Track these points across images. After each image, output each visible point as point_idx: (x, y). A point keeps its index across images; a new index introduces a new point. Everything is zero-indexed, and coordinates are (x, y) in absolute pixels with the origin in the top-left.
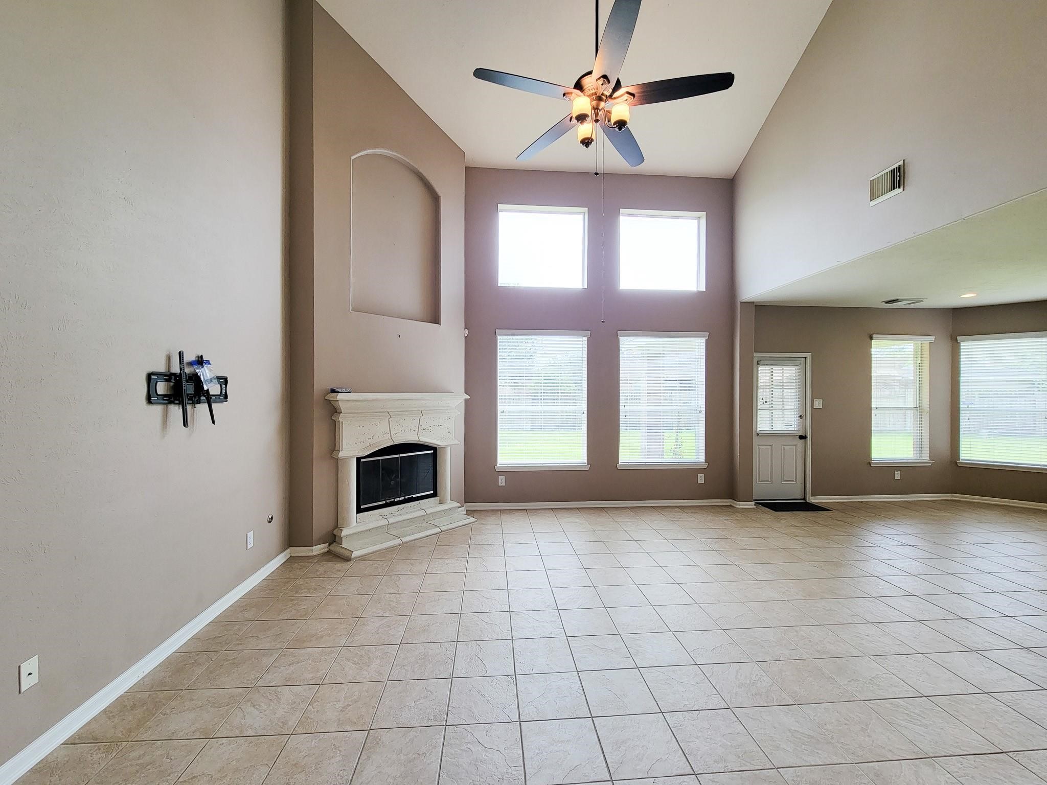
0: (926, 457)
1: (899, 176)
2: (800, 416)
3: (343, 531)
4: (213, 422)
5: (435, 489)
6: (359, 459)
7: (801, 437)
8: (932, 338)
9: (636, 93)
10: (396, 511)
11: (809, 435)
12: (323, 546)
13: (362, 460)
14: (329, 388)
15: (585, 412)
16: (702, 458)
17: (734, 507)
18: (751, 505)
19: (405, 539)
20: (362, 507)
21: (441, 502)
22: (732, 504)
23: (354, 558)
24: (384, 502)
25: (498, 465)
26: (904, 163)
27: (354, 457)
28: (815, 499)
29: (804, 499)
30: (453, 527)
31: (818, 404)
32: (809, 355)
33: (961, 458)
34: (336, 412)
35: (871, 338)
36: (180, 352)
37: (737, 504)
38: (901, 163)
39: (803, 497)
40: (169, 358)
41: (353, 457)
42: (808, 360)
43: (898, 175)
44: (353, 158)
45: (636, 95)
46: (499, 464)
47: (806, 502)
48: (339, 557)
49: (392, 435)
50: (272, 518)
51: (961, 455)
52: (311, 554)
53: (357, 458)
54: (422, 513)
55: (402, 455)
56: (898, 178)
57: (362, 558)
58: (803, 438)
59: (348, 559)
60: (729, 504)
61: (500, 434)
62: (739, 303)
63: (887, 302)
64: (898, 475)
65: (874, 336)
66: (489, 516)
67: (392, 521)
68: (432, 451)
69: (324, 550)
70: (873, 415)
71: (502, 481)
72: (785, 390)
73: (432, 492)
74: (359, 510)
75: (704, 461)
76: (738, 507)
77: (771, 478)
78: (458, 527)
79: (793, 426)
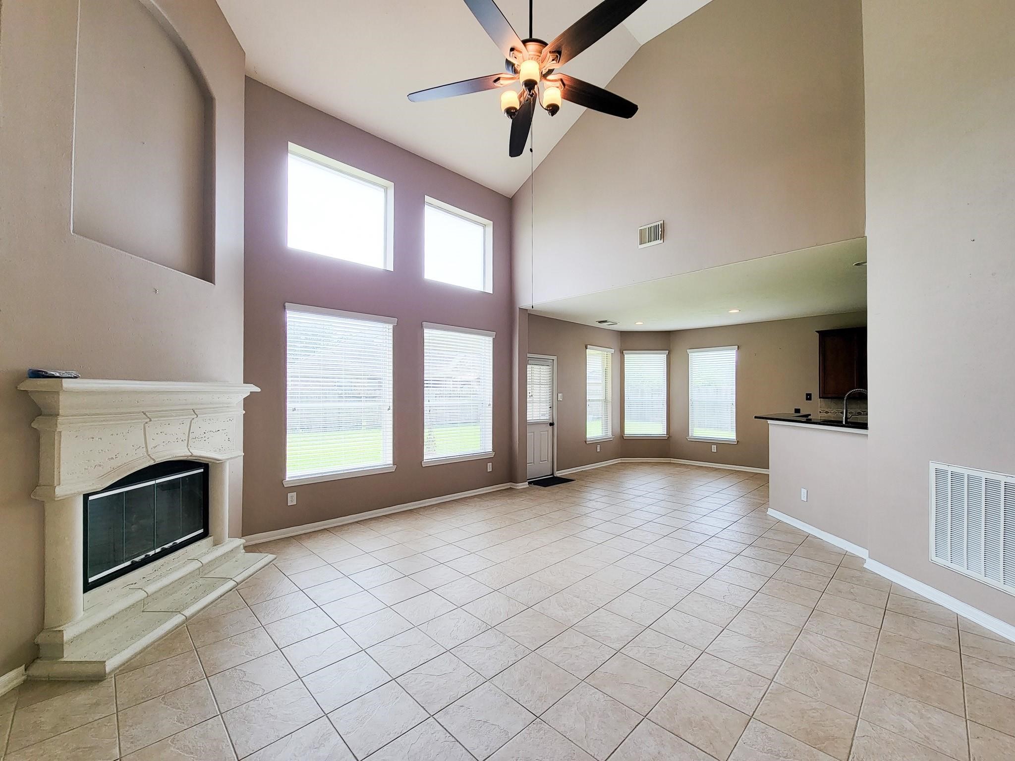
0: (610, 434)
2: (550, 407)
3: (64, 632)
5: (206, 525)
6: (86, 497)
8: (613, 350)
9: (567, 85)
10: (151, 572)
12: (12, 674)
13: (91, 498)
15: (392, 408)
16: (489, 448)
17: (515, 489)
18: (525, 485)
19: (188, 612)
20: (91, 580)
21: (216, 544)
22: (511, 487)
23: (110, 673)
24: (128, 563)
25: (287, 479)
26: (664, 222)
27: (79, 494)
28: (559, 474)
30: (250, 573)
31: (561, 397)
32: (555, 358)
33: (625, 433)
34: (40, 415)
35: (586, 348)
37: (517, 486)
38: (662, 222)
39: (552, 473)
41: (74, 495)
42: (554, 361)
43: (660, 230)
45: (566, 87)
46: (289, 478)
47: (554, 476)
48: (68, 682)
49: (149, 450)
51: (625, 431)
53: (84, 495)
54: (196, 565)
55: (158, 481)
56: (660, 232)
58: (552, 424)
59: (95, 679)
60: (509, 487)
61: (289, 437)
62: (518, 309)
63: (600, 322)
64: (598, 449)
65: (588, 346)
66: (285, 547)
67: (151, 589)
68: (202, 470)
69: (15, 682)
70: (587, 405)
71: (292, 499)
72: (542, 386)
73: (201, 531)
74: (88, 587)
75: (491, 450)
76: (518, 488)
77: (534, 461)
78: (257, 572)
79: (546, 415)
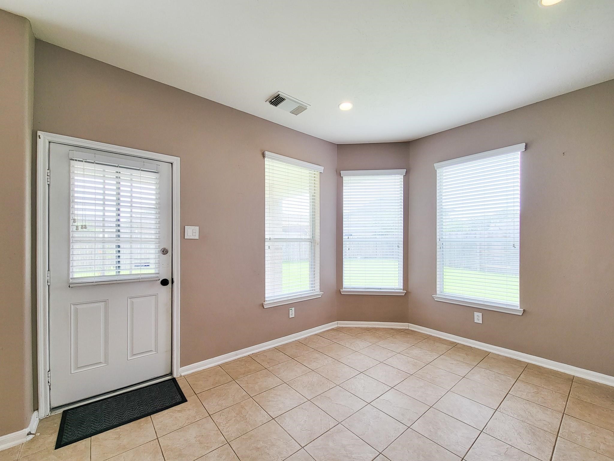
0: (317, 288)
2: (164, 250)
7: (164, 282)
8: (321, 169)
11: (179, 277)
28: (187, 370)
29: (171, 374)
31: (192, 232)
32: (176, 161)
33: (344, 286)
35: (264, 156)
39: (168, 372)
51: (345, 283)
58: (167, 283)
64: (292, 313)
65: (267, 153)
70: (266, 247)
79: (151, 266)
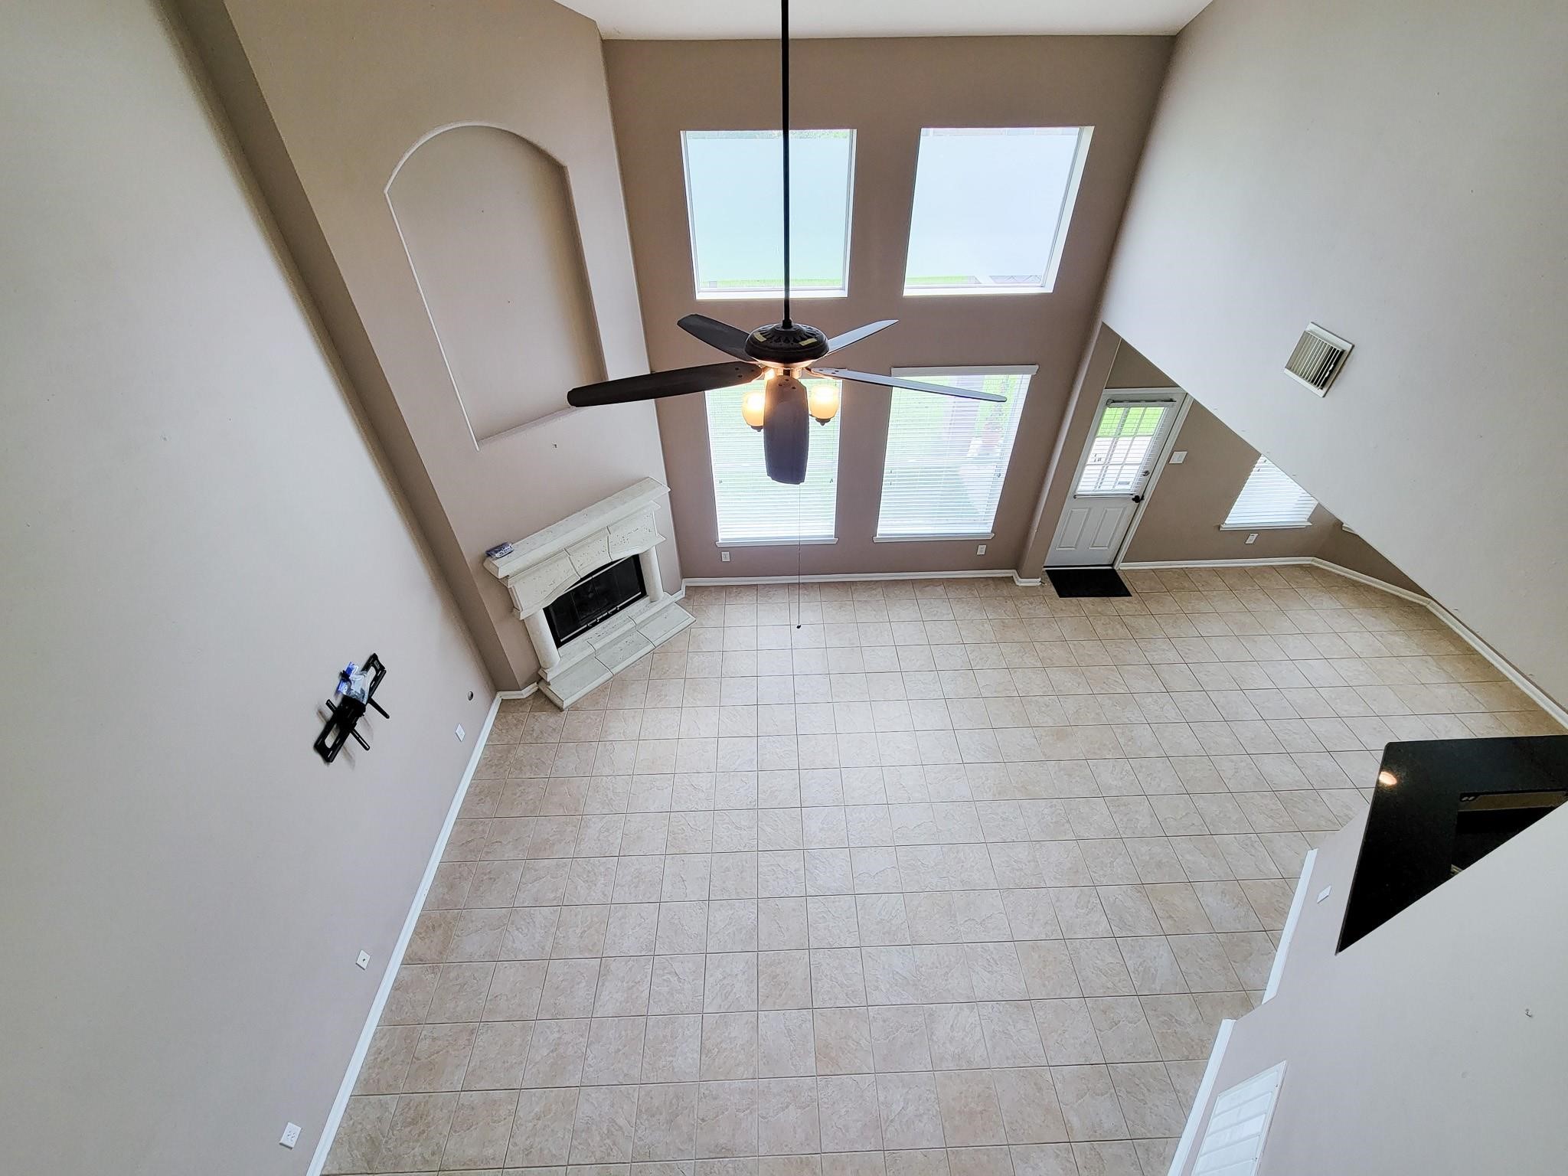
1: (1331, 372)
2: (1146, 472)
3: (548, 672)
4: (387, 716)
5: (642, 588)
6: (544, 608)
7: (1136, 499)
10: (601, 629)
11: (1147, 497)
12: (531, 686)
13: (549, 608)
14: (484, 551)
16: (988, 527)
17: (1014, 583)
19: (616, 670)
20: (560, 639)
21: (652, 604)
22: (1012, 576)
23: (567, 707)
24: (585, 627)
25: (720, 542)
26: (1351, 350)
27: (539, 609)
28: (1126, 566)
29: (1112, 566)
30: (671, 635)
31: (1179, 457)
36: (327, 704)
37: (1018, 580)
38: (1347, 347)
39: (1110, 563)
40: (321, 713)
43: (1331, 368)
44: (386, 191)
46: (721, 538)
47: (1114, 569)
48: (551, 705)
49: (577, 569)
50: (472, 695)
52: (522, 697)
53: (542, 608)
54: (631, 625)
56: (1328, 373)
57: (574, 707)
59: (561, 710)
62: (1100, 324)
64: (1251, 539)
66: (712, 604)
68: (633, 563)
69: (533, 690)
71: (725, 556)
73: (639, 592)
74: (559, 644)
75: (990, 531)
76: (1018, 583)
77: (1077, 544)
78: (677, 634)
79: (1130, 485)
